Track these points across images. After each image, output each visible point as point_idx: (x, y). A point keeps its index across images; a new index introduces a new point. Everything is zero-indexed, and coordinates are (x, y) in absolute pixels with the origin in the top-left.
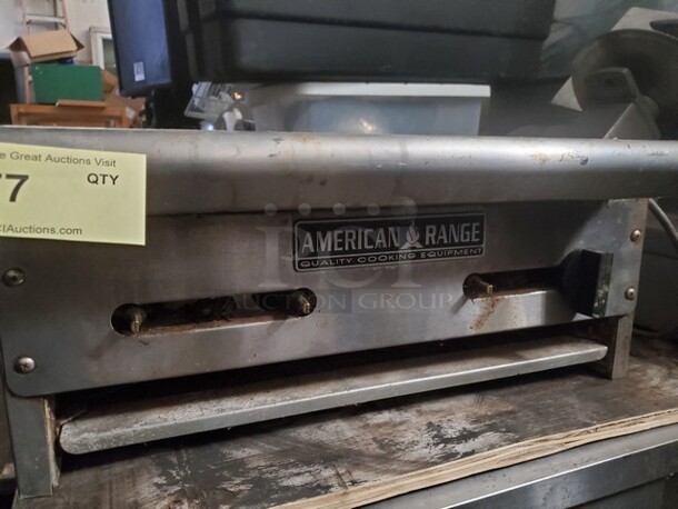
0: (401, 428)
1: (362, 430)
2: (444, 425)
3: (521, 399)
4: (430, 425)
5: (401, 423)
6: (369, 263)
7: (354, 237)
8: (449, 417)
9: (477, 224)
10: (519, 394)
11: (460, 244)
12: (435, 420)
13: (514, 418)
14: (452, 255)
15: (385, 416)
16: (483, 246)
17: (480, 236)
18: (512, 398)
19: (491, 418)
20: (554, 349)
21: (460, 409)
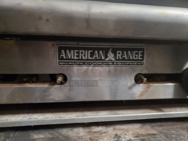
0: (104, 135)
1: (87, 133)
2: (122, 136)
3: (160, 129)
4: (116, 135)
5: (104, 133)
6: (91, 65)
7: (84, 53)
8: (126, 133)
9: (142, 52)
10: (160, 126)
11: (133, 60)
12: (119, 133)
13: (155, 138)
14: (129, 65)
15: (100, 129)
16: (144, 61)
17: (142, 57)
18: (156, 128)
19: (144, 136)
20: (178, 109)
21: (132, 130)
